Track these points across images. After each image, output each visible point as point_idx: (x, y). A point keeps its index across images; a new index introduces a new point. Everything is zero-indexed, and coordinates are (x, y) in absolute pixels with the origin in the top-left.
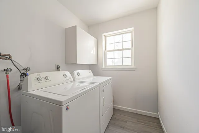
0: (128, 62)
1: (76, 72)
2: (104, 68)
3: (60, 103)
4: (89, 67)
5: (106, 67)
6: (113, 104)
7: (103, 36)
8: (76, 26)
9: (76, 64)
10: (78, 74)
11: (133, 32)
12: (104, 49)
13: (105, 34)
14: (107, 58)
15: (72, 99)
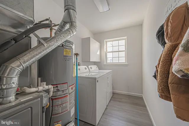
0: (123, 60)
1: (89, 67)
2: (105, 65)
3: (95, 79)
4: (95, 63)
5: (107, 64)
6: (113, 89)
7: (105, 42)
8: (90, 37)
9: (90, 61)
10: (91, 68)
11: (126, 39)
12: (105, 50)
13: (106, 40)
14: (108, 57)
15: (99, 78)
